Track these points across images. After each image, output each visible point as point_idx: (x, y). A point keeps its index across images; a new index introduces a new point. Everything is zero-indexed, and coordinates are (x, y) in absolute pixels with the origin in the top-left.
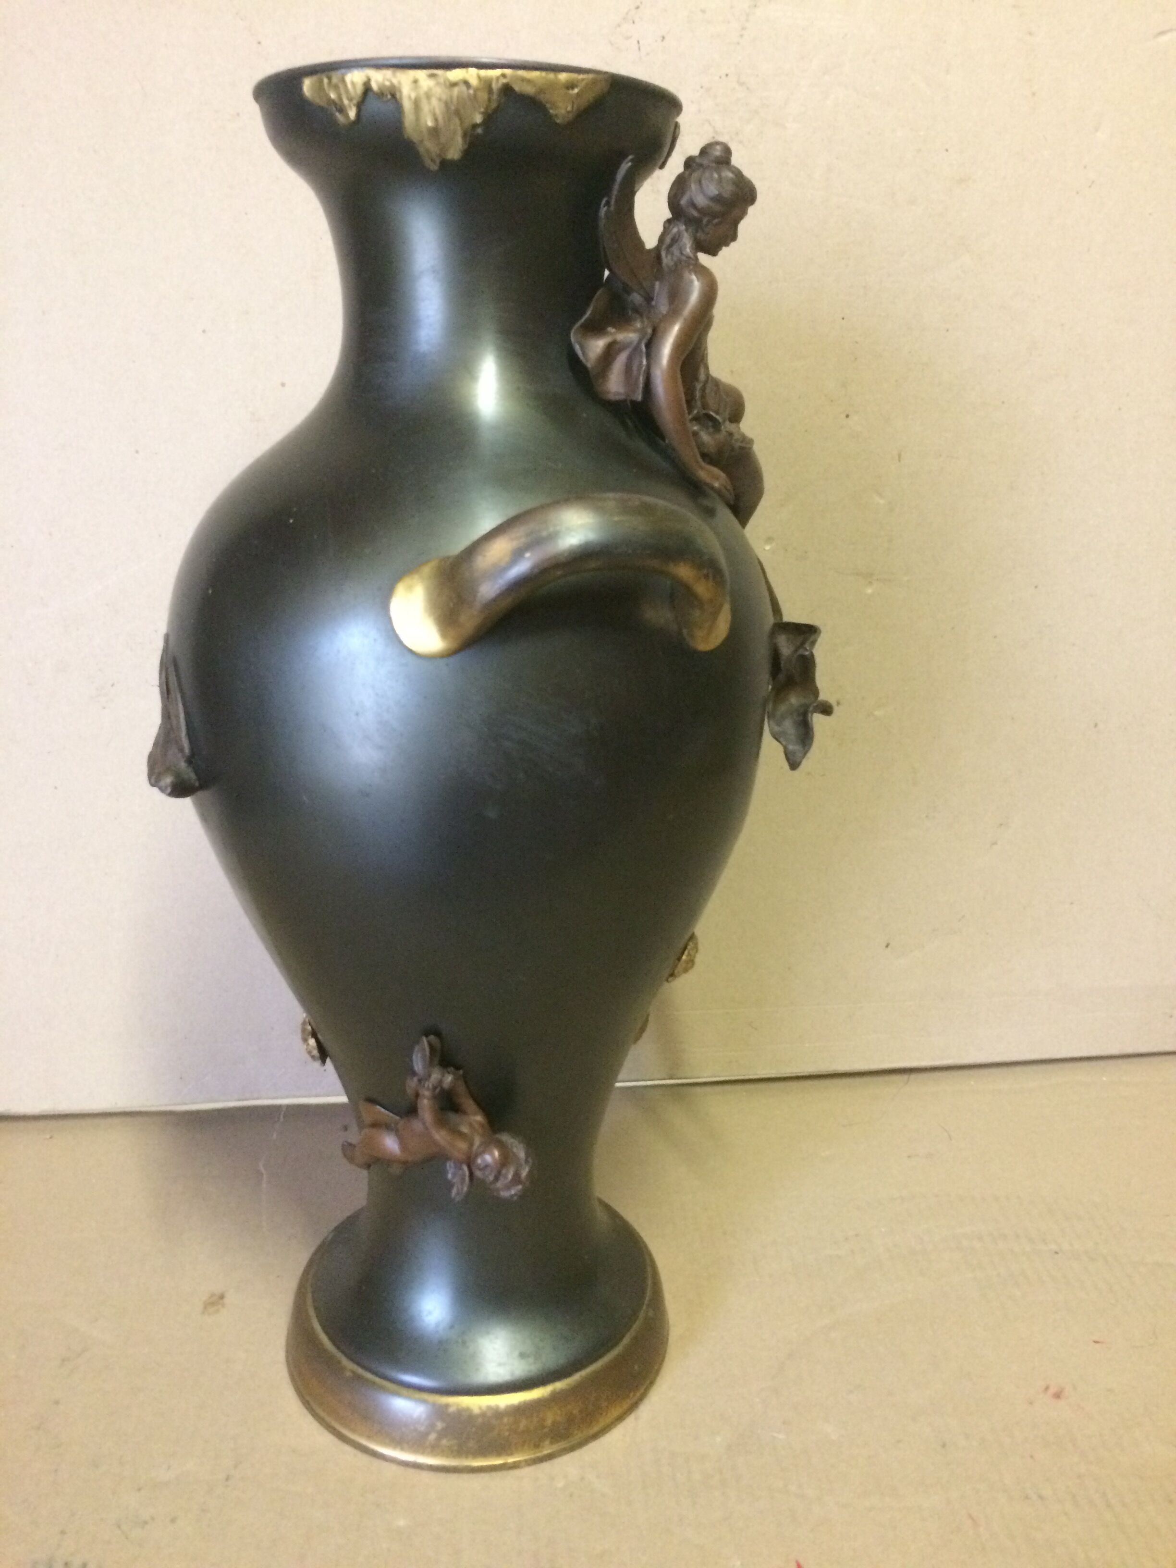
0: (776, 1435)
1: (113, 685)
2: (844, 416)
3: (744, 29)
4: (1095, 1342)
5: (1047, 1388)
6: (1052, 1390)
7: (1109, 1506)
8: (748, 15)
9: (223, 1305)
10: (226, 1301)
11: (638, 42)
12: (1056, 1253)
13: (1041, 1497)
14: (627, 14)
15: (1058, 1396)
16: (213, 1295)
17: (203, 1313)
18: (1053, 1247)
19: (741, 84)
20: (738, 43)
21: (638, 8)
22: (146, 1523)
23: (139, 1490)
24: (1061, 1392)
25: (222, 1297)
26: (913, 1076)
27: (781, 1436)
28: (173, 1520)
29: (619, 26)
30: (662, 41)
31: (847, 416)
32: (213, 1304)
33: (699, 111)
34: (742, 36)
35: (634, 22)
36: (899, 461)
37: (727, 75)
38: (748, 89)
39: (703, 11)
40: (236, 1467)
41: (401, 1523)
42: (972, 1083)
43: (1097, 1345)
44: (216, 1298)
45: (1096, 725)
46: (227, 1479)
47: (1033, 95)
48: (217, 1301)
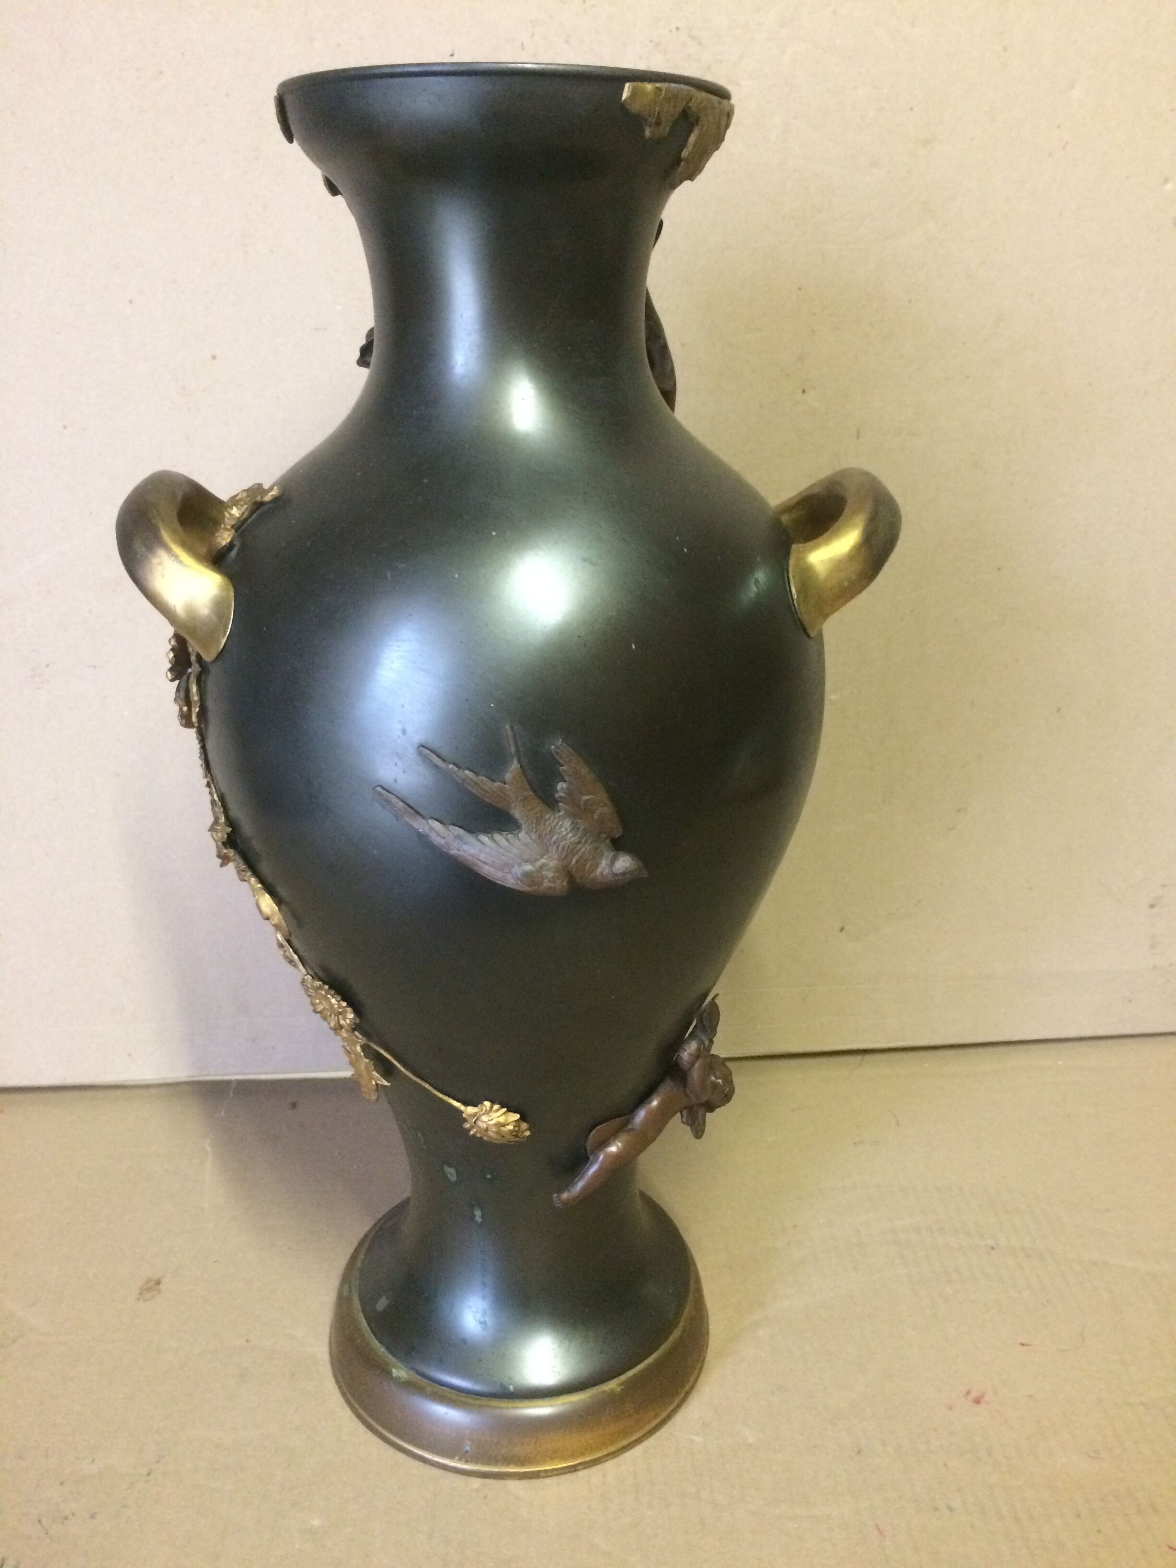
0: (693, 1437)
1: (48, 665)
2: (799, 391)
4: (1022, 1345)
5: (968, 1393)
6: (974, 1394)
7: (1017, 1520)
9: (159, 1292)
10: (162, 1286)
12: (993, 1248)
13: (950, 1509)
15: (977, 1401)
16: (149, 1280)
17: (139, 1299)
18: (990, 1242)
19: (692, 37)
22: (66, 1518)
23: (62, 1483)
24: (983, 1396)
25: (158, 1283)
26: (868, 1058)
27: (698, 1439)
28: (93, 1517)
31: (804, 391)
32: (149, 1290)
36: (858, 438)
38: (700, 43)
40: (158, 1461)
41: (316, 1522)
42: (926, 1065)
43: (1025, 1348)
44: (152, 1283)
45: (1059, 710)
46: (149, 1474)
47: (1005, 49)
48: (153, 1286)
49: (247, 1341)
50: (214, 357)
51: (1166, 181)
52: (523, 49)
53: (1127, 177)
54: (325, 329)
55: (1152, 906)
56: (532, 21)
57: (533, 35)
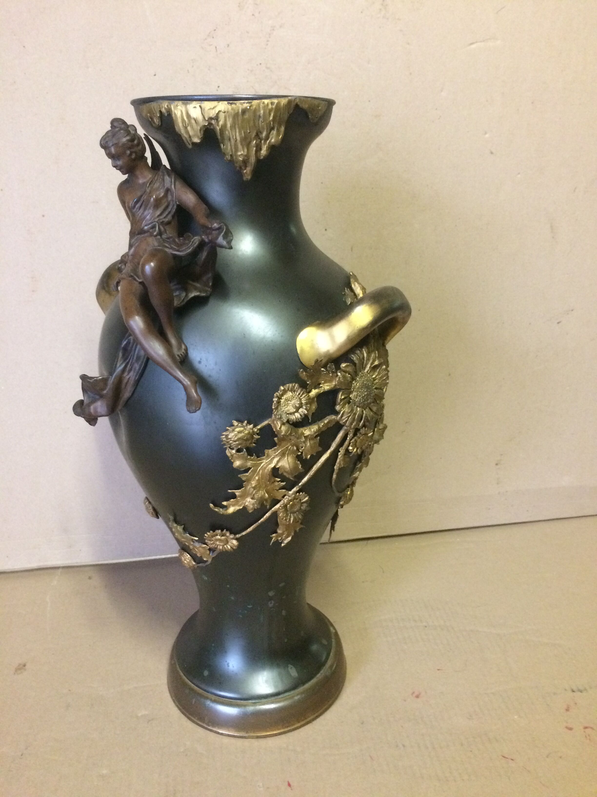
2: (324, 230)
3: (268, 41)
4: (438, 670)
5: (413, 693)
6: (416, 693)
7: (434, 749)
8: (270, 34)
9: (25, 670)
10: (26, 667)
11: (216, 47)
12: (426, 627)
13: (404, 746)
14: (210, 33)
15: (417, 697)
16: (20, 665)
17: (15, 674)
18: (425, 624)
19: (268, 68)
20: (265, 48)
21: (215, 30)
24: (420, 694)
25: (25, 666)
26: (369, 542)
29: (206, 39)
30: (228, 47)
31: (326, 230)
32: (20, 669)
33: (248, 81)
34: (267, 45)
35: (213, 38)
36: (352, 251)
37: (260, 64)
38: (271, 71)
39: (248, 32)
40: (26, 749)
41: (105, 772)
43: (440, 671)
44: (22, 666)
45: (450, 375)
46: (22, 755)
47: (411, 74)
48: (22, 667)
49: (70, 690)
50: (43, 216)
51: (486, 133)
52: (189, 72)
53: (468, 132)
54: (98, 202)
55: (497, 464)
56: (192, 60)
57: (193, 66)
